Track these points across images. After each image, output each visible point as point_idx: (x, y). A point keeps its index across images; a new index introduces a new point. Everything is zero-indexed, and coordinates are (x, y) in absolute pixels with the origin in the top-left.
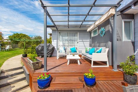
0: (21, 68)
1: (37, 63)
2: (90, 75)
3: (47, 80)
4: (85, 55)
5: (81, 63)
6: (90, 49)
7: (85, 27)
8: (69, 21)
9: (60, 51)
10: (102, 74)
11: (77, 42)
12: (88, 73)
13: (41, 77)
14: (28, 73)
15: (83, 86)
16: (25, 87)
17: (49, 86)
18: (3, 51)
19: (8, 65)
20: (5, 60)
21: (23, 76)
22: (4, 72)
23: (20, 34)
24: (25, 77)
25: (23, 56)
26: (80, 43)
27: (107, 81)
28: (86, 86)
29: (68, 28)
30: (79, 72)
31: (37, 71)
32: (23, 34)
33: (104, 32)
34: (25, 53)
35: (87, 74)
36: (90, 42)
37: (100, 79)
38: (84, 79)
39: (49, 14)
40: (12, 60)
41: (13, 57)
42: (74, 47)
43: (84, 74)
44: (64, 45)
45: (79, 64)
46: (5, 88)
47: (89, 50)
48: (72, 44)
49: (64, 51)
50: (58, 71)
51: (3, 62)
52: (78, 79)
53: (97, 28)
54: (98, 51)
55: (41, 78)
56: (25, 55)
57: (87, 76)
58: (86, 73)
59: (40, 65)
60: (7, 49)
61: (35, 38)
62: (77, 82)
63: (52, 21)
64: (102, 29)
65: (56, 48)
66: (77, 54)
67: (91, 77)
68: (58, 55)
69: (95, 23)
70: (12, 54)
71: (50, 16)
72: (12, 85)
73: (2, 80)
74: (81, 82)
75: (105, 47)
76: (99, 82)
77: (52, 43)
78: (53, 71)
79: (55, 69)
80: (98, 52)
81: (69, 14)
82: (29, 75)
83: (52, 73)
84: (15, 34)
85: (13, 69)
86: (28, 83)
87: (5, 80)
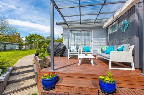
0: (32, 66)
1: (44, 61)
2: (107, 79)
3: (52, 80)
4: (100, 55)
5: (95, 63)
6: (107, 47)
7: (101, 22)
8: (80, 15)
9: (72, 50)
10: (125, 79)
11: (91, 41)
12: (105, 76)
13: (46, 76)
14: (36, 71)
15: (97, 93)
16: (33, 86)
17: (54, 87)
18: (20, 50)
19: (21, 62)
20: (20, 58)
21: (32, 74)
22: (16, 69)
23: (35, 35)
24: (34, 75)
25: (35, 54)
26: (94, 41)
27: (133, 90)
28: (101, 93)
29: (80, 24)
30: (92, 74)
31: (44, 70)
32: (38, 35)
33: (127, 25)
34: (37, 52)
35: (103, 78)
36: (107, 40)
37: (121, 86)
38: (99, 84)
39: (57, 8)
40: (25, 58)
41: (27, 56)
42: (87, 46)
43: (99, 77)
44: (76, 45)
45: (93, 64)
46: (14, 84)
47: (105, 50)
48: (85, 43)
49: (76, 50)
50: (67, 70)
51: (18, 60)
52: (91, 82)
53: (116, 22)
54: (118, 48)
55: (46, 78)
56: (37, 54)
57: (102, 79)
58: (102, 76)
59: (47, 63)
60: (24, 49)
61: (48, 38)
62: (90, 87)
63: (62, 16)
64: (124, 21)
65: (67, 47)
66: (91, 54)
67: (108, 82)
68: (69, 54)
69: (113, 15)
70: (28, 53)
71: (58, 9)
72: (21, 83)
73: (13, 76)
74: (94, 87)
75: (129, 44)
76: (121, 89)
77: (64, 42)
78: (61, 71)
79: (63, 69)
80: (118, 50)
81: (80, 5)
82: (37, 73)
83: (59, 73)
84: (30, 35)
85: (24, 66)
86: (36, 82)
87: (16, 76)
